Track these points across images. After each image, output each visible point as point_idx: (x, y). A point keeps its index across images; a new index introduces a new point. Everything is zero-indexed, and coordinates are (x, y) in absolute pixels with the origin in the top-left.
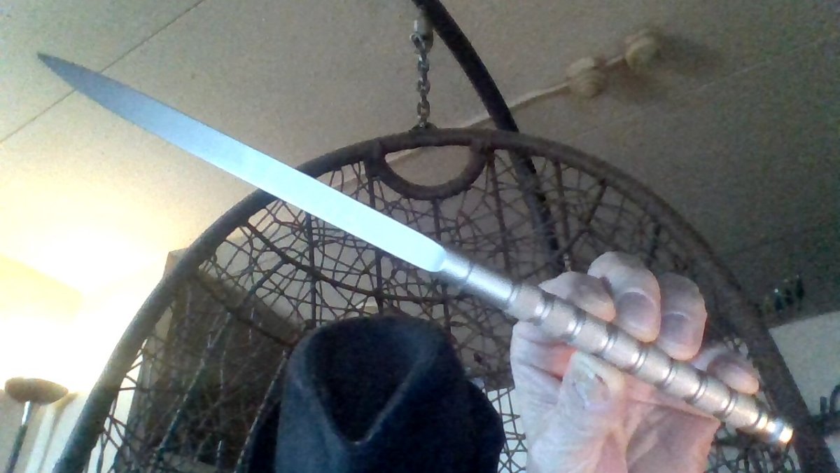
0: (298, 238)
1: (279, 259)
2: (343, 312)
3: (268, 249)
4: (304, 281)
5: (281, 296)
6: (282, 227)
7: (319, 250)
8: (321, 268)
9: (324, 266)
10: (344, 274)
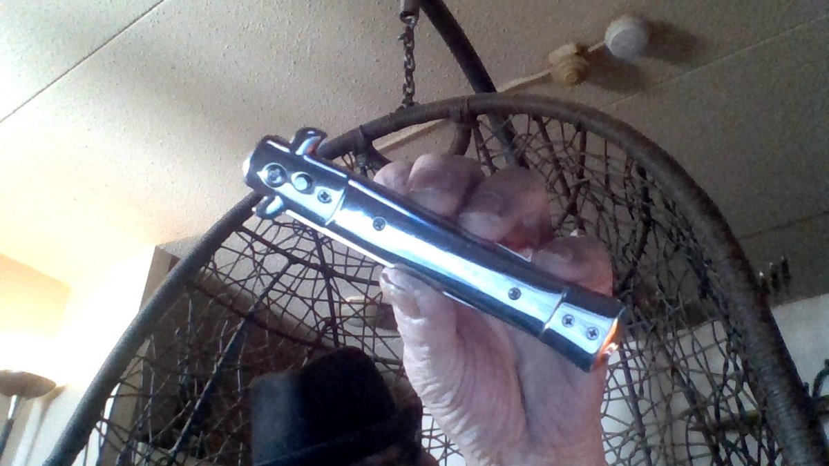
0: (301, 236)
1: (285, 260)
2: (362, 306)
3: (273, 251)
4: (316, 279)
5: (294, 298)
6: (282, 228)
7: (327, 247)
8: (333, 265)
9: (336, 263)
10: (356, 268)
